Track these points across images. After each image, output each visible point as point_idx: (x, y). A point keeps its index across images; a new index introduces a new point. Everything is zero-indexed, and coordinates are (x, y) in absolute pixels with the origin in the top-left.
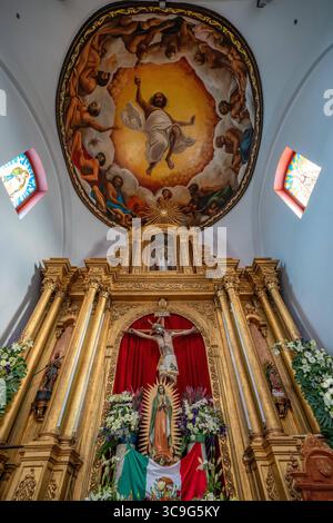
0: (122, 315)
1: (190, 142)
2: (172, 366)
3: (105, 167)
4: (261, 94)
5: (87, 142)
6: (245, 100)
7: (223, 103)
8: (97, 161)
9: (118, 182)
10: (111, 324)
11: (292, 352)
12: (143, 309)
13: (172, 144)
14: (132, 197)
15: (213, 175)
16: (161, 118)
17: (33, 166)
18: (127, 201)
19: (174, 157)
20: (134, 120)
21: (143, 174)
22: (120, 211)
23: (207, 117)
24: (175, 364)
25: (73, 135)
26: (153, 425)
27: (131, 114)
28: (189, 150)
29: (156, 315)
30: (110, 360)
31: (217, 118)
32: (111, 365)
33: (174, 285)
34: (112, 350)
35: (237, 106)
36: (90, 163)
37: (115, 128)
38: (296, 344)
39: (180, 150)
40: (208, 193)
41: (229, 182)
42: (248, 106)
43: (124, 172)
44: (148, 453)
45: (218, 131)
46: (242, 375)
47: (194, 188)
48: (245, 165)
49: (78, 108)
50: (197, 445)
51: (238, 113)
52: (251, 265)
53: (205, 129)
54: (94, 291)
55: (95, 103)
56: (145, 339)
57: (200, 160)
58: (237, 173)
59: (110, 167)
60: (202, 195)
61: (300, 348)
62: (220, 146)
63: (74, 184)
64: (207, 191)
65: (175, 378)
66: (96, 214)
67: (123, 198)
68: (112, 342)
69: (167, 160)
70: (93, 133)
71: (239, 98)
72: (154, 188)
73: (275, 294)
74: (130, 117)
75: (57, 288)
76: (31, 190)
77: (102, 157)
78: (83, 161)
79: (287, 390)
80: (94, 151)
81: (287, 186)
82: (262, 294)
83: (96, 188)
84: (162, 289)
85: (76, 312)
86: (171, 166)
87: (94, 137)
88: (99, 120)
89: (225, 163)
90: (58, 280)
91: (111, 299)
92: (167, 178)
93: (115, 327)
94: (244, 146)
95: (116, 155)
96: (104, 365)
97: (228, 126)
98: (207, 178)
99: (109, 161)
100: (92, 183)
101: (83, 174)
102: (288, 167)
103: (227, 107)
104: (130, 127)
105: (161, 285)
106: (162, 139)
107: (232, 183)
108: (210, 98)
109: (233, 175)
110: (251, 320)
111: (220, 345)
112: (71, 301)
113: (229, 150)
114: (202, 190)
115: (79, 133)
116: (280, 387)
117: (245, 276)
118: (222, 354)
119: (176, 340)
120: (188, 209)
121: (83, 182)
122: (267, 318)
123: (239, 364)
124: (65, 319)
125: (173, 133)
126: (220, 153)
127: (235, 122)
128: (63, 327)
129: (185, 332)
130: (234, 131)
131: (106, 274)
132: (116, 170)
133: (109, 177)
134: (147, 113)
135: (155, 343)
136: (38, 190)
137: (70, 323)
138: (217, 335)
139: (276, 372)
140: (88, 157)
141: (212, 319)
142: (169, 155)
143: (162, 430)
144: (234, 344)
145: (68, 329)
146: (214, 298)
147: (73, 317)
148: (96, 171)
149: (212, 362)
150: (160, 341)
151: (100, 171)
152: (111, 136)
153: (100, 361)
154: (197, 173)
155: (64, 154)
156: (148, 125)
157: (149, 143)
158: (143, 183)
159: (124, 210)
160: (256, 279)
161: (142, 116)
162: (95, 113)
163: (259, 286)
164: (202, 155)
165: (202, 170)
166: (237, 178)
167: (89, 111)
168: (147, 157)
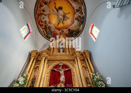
0: (51, 64)
1: (68, 18)
2: (63, 79)
3: (46, 24)
4: (86, 10)
5: (42, 18)
6: (82, 10)
7: (77, 9)
8: (44, 23)
9: (50, 28)
10: (48, 67)
11: (92, 75)
12: (56, 63)
13: (64, 19)
14: (53, 32)
15: (74, 27)
16: (61, 12)
17: (28, 27)
19: (64, 22)
20: (54, 13)
21: (56, 26)
22: (50, 35)
23: (73, 12)
24: (64, 78)
25: (38, 17)
27: (53, 11)
28: (68, 20)
29: (60, 65)
30: (48, 77)
31: (75, 13)
32: (48, 78)
33: (64, 57)
34: (48, 74)
35: (80, 11)
36: (42, 23)
37: (49, 15)
38: (93, 73)
39: (66, 20)
40: (73, 31)
42: (83, 11)
43: (51, 25)
45: (76, 16)
46: (80, 81)
47: (69, 30)
48: (82, 25)
52: (83, 52)
53: (72, 15)
54: (44, 59)
55: (44, 9)
56: (57, 71)
57: (71, 23)
58: (80, 27)
60: (71, 32)
61: (94, 75)
62: (76, 20)
63: (38, 29)
65: (64, 82)
66: (44, 37)
67: (51, 32)
68: (48, 72)
69: (62, 22)
70: (43, 16)
71: (81, 9)
72: (59, 29)
73: (89, 59)
74: (53, 12)
75: (35, 58)
76: (28, 32)
77: (45, 22)
78: (41, 23)
79: (91, 84)
80: (43, 20)
81: (92, 32)
82: (86, 59)
83: (44, 30)
84: (61, 58)
85: (39, 64)
86: (63, 24)
87: (44, 17)
88: (45, 13)
89: (77, 24)
90: (35, 56)
91: (48, 60)
92: (62, 27)
93: (49, 68)
94: (82, 20)
95: (49, 21)
96: (47, 78)
97: (78, 15)
98: (73, 27)
100: (43, 29)
101: (41, 26)
102: (92, 28)
103: (78, 11)
104: (53, 14)
105: (61, 57)
106: (61, 17)
107: (79, 29)
108: (74, 8)
109: (79, 27)
110: (83, 66)
111: (75, 73)
112: (38, 61)
113: (78, 21)
114: (71, 30)
115: (40, 16)
116: (89, 84)
117: (82, 55)
118: (76, 75)
119: (64, 72)
122: (87, 66)
123: (80, 78)
124: (36, 66)
125: (64, 16)
126: (76, 21)
127: (80, 14)
128: (36, 68)
129: (67, 69)
130: (79, 17)
131: (47, 54)
132: (49, 25)
133: (47, 27)
134: (57, 11)
135: (59, 72)
136: (29, 32)
137: (38, 67)
138: (75, 70)
139: (88, 80)
140: (42, 22)
141: (73, 65)
142: (63, 21)
144: (79, 73)
145: (37, 69)
146: (74, 60)
147: (38, 65)
148: (44, 25)
149: (73, 77)
150: (61, 72)
151: (45, 25)
152: (48, 17)
153: (46, 77)
154: (70, 26)
155: (36, 23)
156: (57, 14)
157: (58, 18)
158: (56, 28)
160: (84, 56)
161: (56, 11)
162: (44, 11)
163: (85, 57)
164: (71, 22)
165: (71, 25)
166: (80, 28)
167: (43, 11)
168: (57, 22)
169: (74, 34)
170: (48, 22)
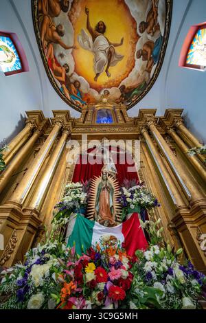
2: (112, 168)
5: (57, 54)
7: (142, 23)
8: (64, 69)
9: (77, 84)
13: (109, 60)
14: (86, 94)
15: (134, 78)
18: (83, 96)
19: (111, 69)
20: (86, 43)
21: (92, 80)
22: (79, 101)
23: (129, 36)
25: (48, 46)
26: (99, 200)
28: (120, 64)
30: (69, 170)
31: (138, 37)
33: (112, 129)
36: (59, 69)
37: (74, 48)
39: (114, 64)
40: (131, 89)
41: (144, 79)
43: (81, 79)
44: (95, 219)
45: (139, 46)
49: (50, 26)
50: (135, 215)
51: (152, 29)
53: (130, 46)
54: (58, 127)
55: (60, 26)
57: (127, 69)
59: (72, 74)
60: (127, 91)
64: (131, 88)
67: (80, 94)
69: (107, 71)
70: (60, 49)
73: (182, 127)
74: (83, 41)
75: (35, 128)
77: (67, 67)
78: (55, 66)
80: (62, 62)
82: (172, 131)
83: (64, 86)
86: (109, 75)
87: (61, 52)
88: (64, 40)
89: (142, 68)
90: (35, 122)
92: (106, 83)
95: (75, 68)
97: (145, 41)
98: (131, 80)
99: (72, 70)
100: (61, 82)
101: (56, 75)
104: (84, 48)
105: (105, 129)
106: (103, 57)
108: (134, 22)
109: (147, 74)
111: (144, 161)
113: (145, 59)
114: (128, 88)
115: (51, 46)
120: (119, 100)
121: (56, 80)
125: (110, 52)
126: (139, 63)
127: (149, 37)
130: (148, 44)
131: (67, 121)
132: (76, 76)
133: (72, 80)
138: (142, 156)
142: (108, 67)
143: (105, 203)
148: (64, 75)
149: (140, 170)
151: (66, 76)
152: (72, 53)
154: (124, 78)
156: (94, 46)
157: (95, 60)
158: (92, 86)
159: (82, 102)
161: (91, 40)
162: (61, 34)
164: (127, 66)
165: (128, 76)
166: (149, 75)
167: (57, 30)
168: (95, 69)
169: (134, 94)
170: (73, 69)
